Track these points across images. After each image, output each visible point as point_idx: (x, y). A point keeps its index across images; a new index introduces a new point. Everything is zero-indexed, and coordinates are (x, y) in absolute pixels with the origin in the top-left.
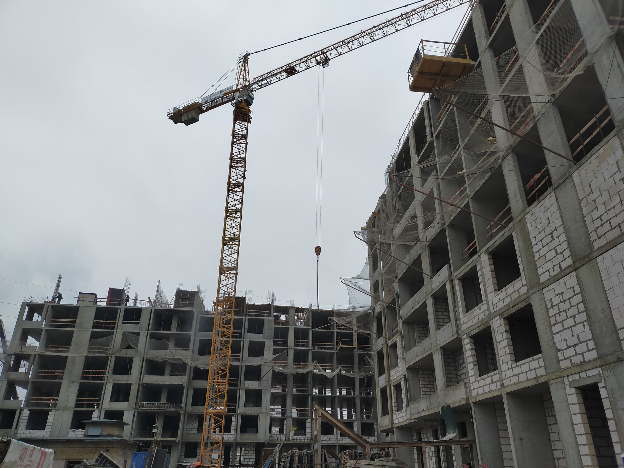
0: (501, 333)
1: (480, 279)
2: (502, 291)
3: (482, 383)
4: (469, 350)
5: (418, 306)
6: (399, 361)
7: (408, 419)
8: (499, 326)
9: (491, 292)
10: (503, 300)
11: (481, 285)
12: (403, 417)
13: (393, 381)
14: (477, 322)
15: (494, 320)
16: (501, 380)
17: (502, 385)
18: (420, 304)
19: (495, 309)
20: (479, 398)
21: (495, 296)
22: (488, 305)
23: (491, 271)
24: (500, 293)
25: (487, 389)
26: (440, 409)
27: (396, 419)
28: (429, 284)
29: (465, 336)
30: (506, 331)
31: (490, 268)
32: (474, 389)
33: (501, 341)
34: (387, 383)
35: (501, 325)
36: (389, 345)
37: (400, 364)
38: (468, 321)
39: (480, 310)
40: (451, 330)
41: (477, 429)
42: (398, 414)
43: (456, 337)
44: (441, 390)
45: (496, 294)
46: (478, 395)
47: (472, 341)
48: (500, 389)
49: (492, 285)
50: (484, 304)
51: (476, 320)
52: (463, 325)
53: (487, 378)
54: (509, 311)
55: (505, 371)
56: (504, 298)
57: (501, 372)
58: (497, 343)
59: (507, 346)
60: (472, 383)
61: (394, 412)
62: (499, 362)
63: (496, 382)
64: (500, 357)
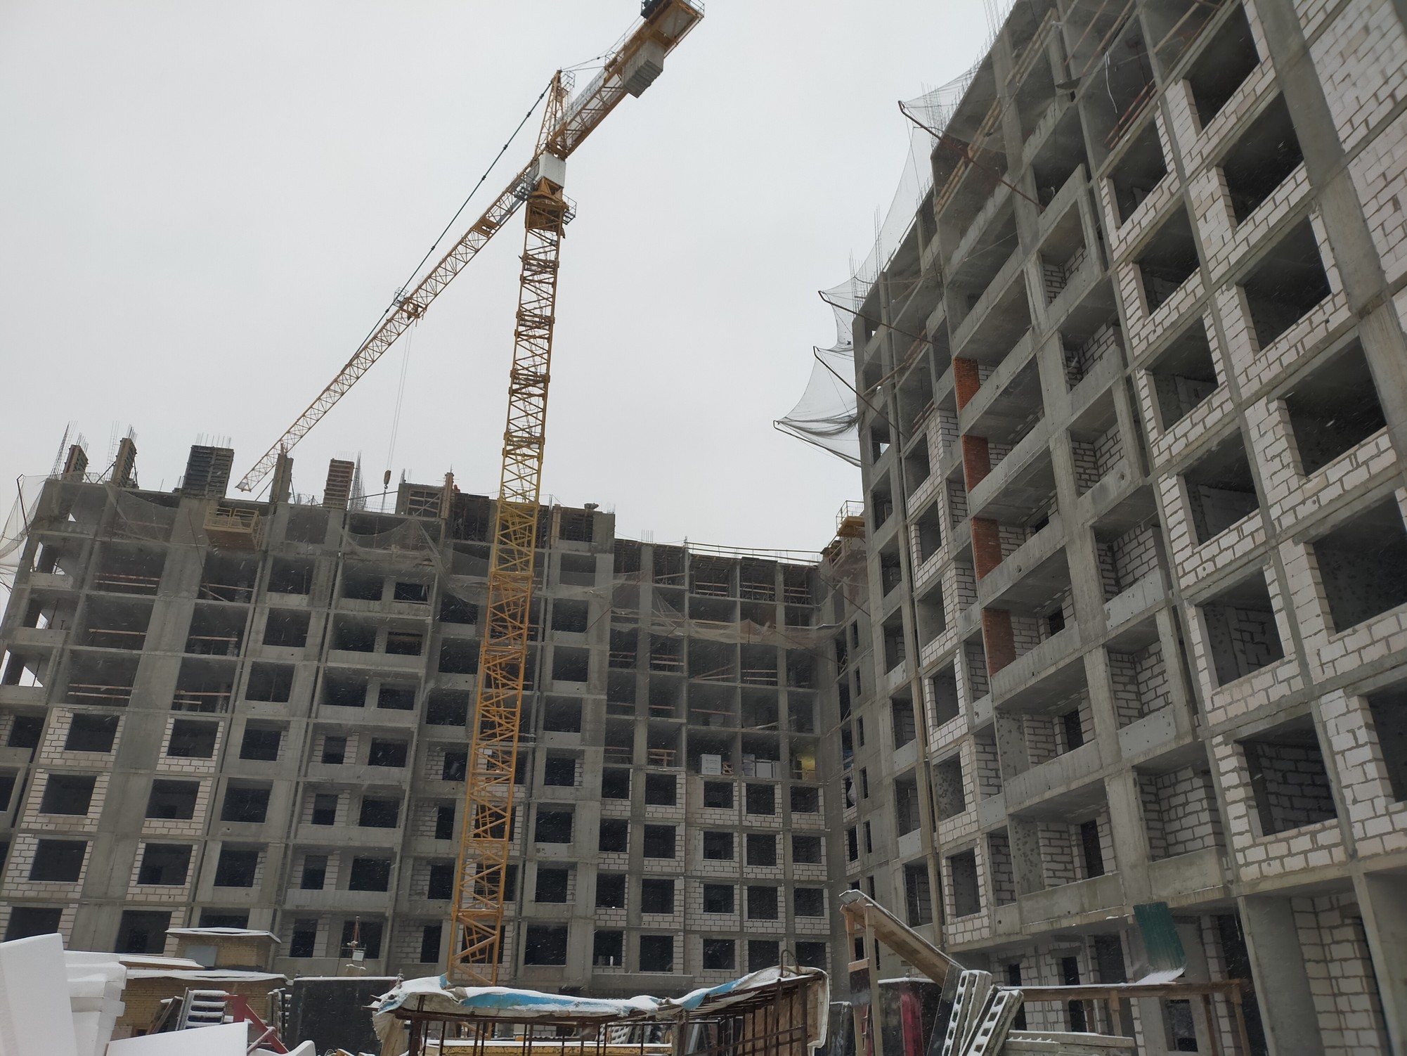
0: (1353, 732)
1: (1276, 604)
2: (1355, 632)
3: (1278, 849)
4: (1232, 771)
5: (1052, 670)
6: (968, 799)
7: (1000, 935)
8: (1344, 714)
9: (1315, 634)
10: (1359, 650)
11: (1281, 620)
12: (980, 929)
13: (946, 847)
14: (1261, 706)
15: (1324, 699)
16: (1348, 842)
17: (1353, 855)
18: (1061, 664)
19: (1330, 673)
20: (1266, 886)
21: (1330, 643)
22: (1304, 665)
23: (1316, 584)
24: (1348, 635)
25: (1295, 863)
26: (1129, 913)
27: (954, 935)
28: (1094, 618)
29: (1220, 739)
30: (1367, 726)
31: (1313, 577)
32: (1247, 864)
33: (1348, 750)
34: (929, 851)
35: (1349, 712)
36: (935, 762)
37: (970, 808)
38: (1230, 704)
39: (1275, 675)
40: (1173, 725)
41: (1257, 958)
42: (963, 921)
43: (1188, 740)
44: (1134, 867)
45: (1332, 639)
46: (1264, 878)
47: (1241, 749)
48: (1341, 864)
49: (1318, 616)
50: (1290, 661)
51: (1261, 699)
52: (1210, 712)
53: (1296, 837)
54: (1380, 677)
55: (1363, 822)
56: (1364, 648)
57: (1350, 825)
58: (1333, 754)
59: (1370, 761)
60: (1243, 850)
61: (949, 917)
62: (1343, 799)
63: (1329, 848)
64: (1347, 787)
